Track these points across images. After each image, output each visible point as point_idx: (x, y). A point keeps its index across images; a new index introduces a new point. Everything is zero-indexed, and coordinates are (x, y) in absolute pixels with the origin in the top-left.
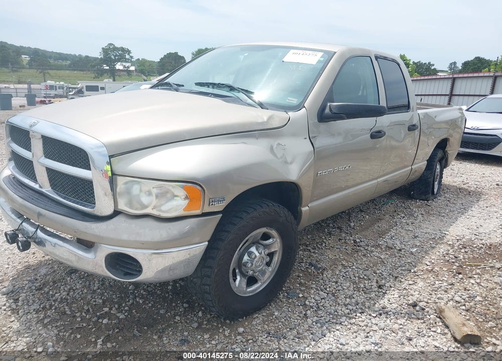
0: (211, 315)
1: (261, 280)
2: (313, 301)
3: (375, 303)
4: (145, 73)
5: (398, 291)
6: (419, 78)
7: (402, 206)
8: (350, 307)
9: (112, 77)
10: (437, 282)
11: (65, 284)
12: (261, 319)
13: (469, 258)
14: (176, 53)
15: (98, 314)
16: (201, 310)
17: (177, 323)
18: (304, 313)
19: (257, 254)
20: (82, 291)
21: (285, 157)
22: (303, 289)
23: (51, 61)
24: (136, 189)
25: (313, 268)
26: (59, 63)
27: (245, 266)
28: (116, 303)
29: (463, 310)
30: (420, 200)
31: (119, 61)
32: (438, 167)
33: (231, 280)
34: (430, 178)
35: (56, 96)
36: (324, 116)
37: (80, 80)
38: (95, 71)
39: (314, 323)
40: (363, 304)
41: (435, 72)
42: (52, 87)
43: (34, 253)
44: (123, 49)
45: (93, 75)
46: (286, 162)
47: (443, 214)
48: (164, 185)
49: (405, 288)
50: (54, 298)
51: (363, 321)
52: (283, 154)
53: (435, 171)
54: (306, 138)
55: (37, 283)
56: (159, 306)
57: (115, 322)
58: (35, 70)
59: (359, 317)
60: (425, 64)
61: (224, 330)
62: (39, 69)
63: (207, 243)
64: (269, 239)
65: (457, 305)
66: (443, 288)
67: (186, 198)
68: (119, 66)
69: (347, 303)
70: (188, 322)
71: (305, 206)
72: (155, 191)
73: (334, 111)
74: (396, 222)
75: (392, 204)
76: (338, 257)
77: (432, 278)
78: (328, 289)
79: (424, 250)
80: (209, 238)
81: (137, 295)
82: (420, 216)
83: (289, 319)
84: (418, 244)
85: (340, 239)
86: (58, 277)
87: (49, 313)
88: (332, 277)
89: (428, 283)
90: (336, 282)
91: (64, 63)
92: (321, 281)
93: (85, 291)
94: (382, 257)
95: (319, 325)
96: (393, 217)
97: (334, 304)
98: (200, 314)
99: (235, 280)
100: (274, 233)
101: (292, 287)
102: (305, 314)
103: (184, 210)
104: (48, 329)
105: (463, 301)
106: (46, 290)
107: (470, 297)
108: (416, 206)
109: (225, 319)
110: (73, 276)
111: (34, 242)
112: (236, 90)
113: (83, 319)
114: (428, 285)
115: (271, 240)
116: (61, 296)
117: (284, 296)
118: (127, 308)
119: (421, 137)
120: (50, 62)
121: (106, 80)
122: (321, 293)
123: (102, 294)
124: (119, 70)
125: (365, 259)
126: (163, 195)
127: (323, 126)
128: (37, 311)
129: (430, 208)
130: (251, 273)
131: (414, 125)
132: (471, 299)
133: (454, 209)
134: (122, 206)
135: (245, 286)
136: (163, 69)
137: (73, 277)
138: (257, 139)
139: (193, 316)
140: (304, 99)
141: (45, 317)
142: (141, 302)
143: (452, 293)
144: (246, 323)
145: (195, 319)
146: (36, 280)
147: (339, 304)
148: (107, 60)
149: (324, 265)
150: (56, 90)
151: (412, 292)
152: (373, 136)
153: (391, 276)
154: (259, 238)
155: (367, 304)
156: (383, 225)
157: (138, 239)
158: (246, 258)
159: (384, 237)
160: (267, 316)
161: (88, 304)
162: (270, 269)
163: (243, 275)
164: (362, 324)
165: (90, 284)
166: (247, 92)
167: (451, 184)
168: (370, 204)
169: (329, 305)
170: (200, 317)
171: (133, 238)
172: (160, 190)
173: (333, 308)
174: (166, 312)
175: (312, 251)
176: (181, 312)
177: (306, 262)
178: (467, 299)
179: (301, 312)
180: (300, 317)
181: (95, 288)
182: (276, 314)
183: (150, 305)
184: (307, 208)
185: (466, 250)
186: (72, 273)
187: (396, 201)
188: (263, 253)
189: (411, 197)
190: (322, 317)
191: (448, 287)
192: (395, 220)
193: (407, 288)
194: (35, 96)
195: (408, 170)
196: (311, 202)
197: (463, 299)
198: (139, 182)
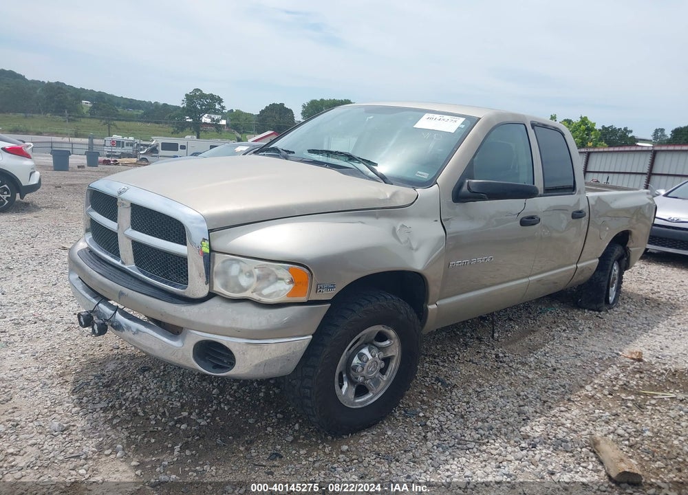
0: (309, 429)
1: (372, 390)
2: (436, 422)
3: (514, 430)
4: (240, 130)
5: (545, 418)
6: (606, 150)
7: (564, 316)
8: (481, 431)
9: (195, 133)
10: (597, 411)
11: (138, 382)
12: (370, 438)
13: (644, 385)
14: (282, 105)
15: (176, 418)
16: (298, 422)
17: (268, 435)
18: (424, 434)
19: (370, 357)
20: (156, 391)
21: (410, 243)
22: (424, 407)
23: (119, 110)
24: (234, 270)
25: (440, 384)
26: (129, 112)
27: (355, 370)
28: (197, 408)
29: (626, 445)
30: (589, 310)
31: (206, 111)
32: (615, 268)
33: (337, 386)
34: (602, 281)
35: (123, 155)
36: (461, 195)
37: (154, 135)
38: (174, 123)
39: (435, 447)
40: (499, 430)
41: (633, 141)
42: (119, 144)
43: (100, 346)
44: (212, 97)
45: (171, 130)
46: (411, 248)
47: (618, 330)
48: (267, 265)
49: (554, 415)
50: (125, 397)
51: (496, 449)
52: (408, 239)
53: (611, 273)
54: (436, 221)
55: (105, 379)
56: (248, 415)
57: (195, 428)
58: (99, 121)
59: (492, 444)
60: (619, 129)
61: (324, 447)
62: (103, 119)
63: (311, 337)
64: (386, 340)
65: (618, 439)
66: (603, 419)
67: (292, 282)
68: (206, 119)
69: (478, 426)
70: (282, 434)
71: (432, 304)
72: (257, 272)
73: (473, 189)
74: (553, 336)
75: (551, 313)
76: (473, 373)
77: (591, 406)
78: (456, 410)
79: (587, 372)
80: (313, 331)
81: (222, 400)
82: (587, 330)
83: (404, 440)
84: (579, 364)
85: (478, 352)
86: (128, 374)
87: (118, 413)
88: (463, 396)
89: (586, 411)
90: (468, 403)
91: (135, 112)
92: (449, 400)
93: (161, 391)
94: (530, 376)
95: (440, 449)
96: (550, 328)
97: (463, 427)
98: (297, 427)
99: (341, 387)
100: (392, 333)
101: (411, 404)
102: (424, 436)
103: (288, 295)
104: (117, 430)
105: (627, 435)
106: (115, 387)
107: (637, 431)
108: (583, 318)
109: (326, 435)
110: (146, 374)
111: (111, 326)
112: (356, 160)
113: (158, 422)
114: (584, 413)
115: (388, 342)
116: (133, 395)
117: (400, 413)
118: (209, 414)
119: (590, 227)
120: (117, 111)
121: (188, 137)
122: (447, 413)
123: (181, 397)
124: (205, 123)
125: (507, 378)
126: (264, 278)
127: (459, 207)
128: (105, 410)
129: (602, 320)
130: (361, 379)
131: (580, 212)
132: (638, 434)
133: (635, 324)
134: (218, 287)
135: (353, 397)
136: (263, 125)
137: (147, 376)
138: (377, 218)
139: (288, 428)
140: (437, 174)
141: (115, 417)
142: (226, 409)
143: (615, 425)
144: (352, 441)
145: (290, 431)
146: (104, 375)
147: (468, 428)
148: (191, 111)
149: (454, 382)
150: (123, 147)
151: (563, 421)
152: (524, 223)
153: (538, 400)
154: (373, 338)
155: (504, 430)
156: (537, 338)
157: (234, 326)
158: (356, 360)
159: (535, 352)
160: (378, 435)
161: (164, 406)
162: (385, 378)
163: (351, 382)
164: (494, 452)
165: (166, 385)
166: (369, 163)
167: (635, 292)
168: (522, 311)
169: (455, 428)
170: (296, 431)
171: (228, 324)
172: (262, 271)
173: (460, 431)
174: (256, 422)
175: (441, 364)
176: (274, 423)
177: (432, 377)
178: (633, 433)
179: (420, 434)
180: (418, 439)
181: (172, 390)
182: (389, 433)
183: (237, 412)
184: (435, 306)
185: (642, 375)
186: (145, 371)
187: (557, 309)
188: (377, 356)
189: (579, 306)
190: (445, 440)
191: (610, 418)
192: (552, 333)
193: (557, 415)
194: (98, 154)
195: (572, 269)
196: (439, 299)
197: (628, 433)
198: (238, 261)
